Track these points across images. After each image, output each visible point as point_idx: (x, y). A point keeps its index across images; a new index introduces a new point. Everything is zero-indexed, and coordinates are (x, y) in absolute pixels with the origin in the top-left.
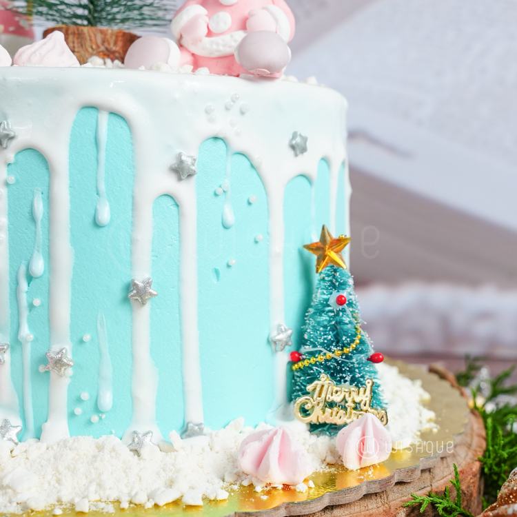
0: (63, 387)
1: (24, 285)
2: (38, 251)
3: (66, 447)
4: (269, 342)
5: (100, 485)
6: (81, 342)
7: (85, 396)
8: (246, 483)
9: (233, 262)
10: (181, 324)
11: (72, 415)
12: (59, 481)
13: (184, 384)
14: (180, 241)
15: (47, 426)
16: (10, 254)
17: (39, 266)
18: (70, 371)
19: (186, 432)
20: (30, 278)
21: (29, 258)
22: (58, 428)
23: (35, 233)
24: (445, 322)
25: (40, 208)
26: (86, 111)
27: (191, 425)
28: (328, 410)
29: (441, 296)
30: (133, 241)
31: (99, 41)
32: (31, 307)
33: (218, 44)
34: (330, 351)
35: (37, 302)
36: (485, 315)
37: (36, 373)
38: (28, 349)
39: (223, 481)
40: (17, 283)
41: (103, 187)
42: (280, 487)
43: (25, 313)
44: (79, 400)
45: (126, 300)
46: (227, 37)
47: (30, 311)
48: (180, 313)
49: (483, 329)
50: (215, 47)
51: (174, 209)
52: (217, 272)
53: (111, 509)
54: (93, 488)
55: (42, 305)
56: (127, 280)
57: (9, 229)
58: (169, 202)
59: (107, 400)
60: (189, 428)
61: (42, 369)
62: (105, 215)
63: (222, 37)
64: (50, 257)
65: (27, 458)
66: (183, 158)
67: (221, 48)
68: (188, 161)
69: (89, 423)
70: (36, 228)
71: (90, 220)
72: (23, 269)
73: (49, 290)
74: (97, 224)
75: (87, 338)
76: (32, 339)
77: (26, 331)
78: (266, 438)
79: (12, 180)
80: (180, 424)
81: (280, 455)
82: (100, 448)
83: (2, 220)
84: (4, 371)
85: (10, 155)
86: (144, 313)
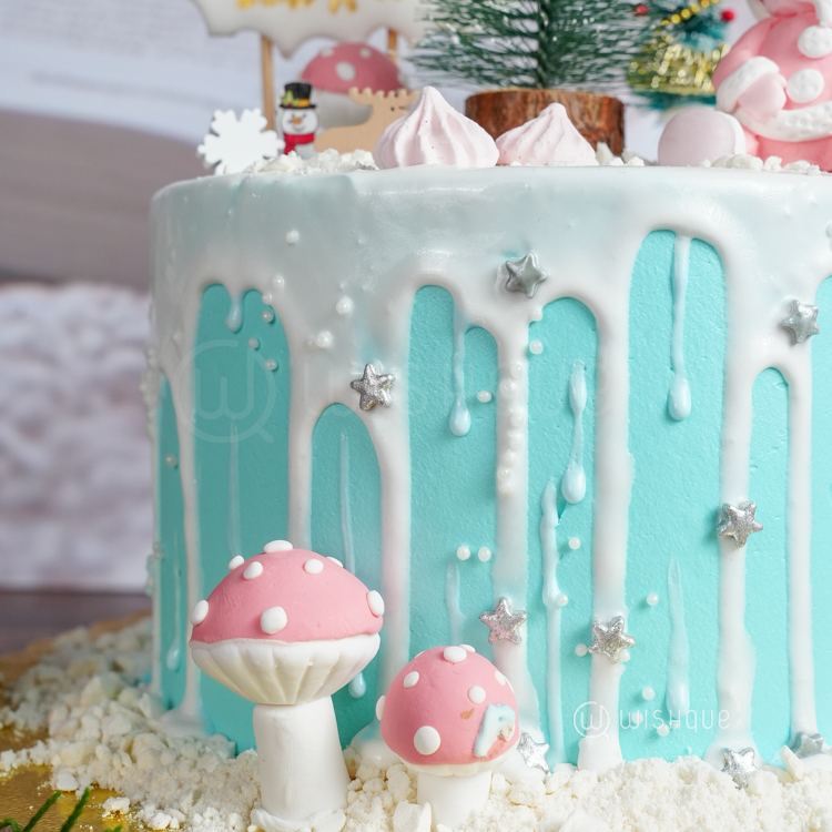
0: (613, 679)
1: (552, 516)
2: (577, 461)
3: (633, 776)
6: (643, 605)
7: (649, 693)
10: (788, 575)
13: (790, 670)
14: (789, 442)
16: (530, 466)
17: (579, 484)
18: (625, 654)
19: (798, 745)
20: (562, 504)
21: (562, 473)
22: (605, 746)
23: (573, 432)
25: (582, 394)
26: (656, 237)
27: (804, 737)
30: (724, 443)
32: (564, 550)
33: (804, 121)
35: (575, 543)
37: (569, 657)
38: (558, 617)
40: (542, 513)
41: (680, 358)
43: (553, 561)
44: (638, 700)
45: (712, 536)
46: (820, 110)
47: (561, 558)
48: (787, 557)
50: (799, 125)
51: (782, 389)
55: (582, 548)
56: (713, 504)
57: (530, 427)
58: (775, 379)
59: (682, 696)
60: (803, 742)
61: (581, 650)
62: (684, 402)
63: (810, 109)
64: (597, 471)
65: (573, 796)
66: (801, 309)
67: (810, 128)
68: (806, 312)
69: (654, 735)
70: (574, 423)
71: (660, 410)
72: (552, 490)
73: (593, 524)
74: (670, 416)
75: (653, 599)
76: (566, 603)
77: (554, 590)
79: (537, 347)
83: (520, 411)
84: (518, 655)
85: (537, 308)
86: (739, 558)
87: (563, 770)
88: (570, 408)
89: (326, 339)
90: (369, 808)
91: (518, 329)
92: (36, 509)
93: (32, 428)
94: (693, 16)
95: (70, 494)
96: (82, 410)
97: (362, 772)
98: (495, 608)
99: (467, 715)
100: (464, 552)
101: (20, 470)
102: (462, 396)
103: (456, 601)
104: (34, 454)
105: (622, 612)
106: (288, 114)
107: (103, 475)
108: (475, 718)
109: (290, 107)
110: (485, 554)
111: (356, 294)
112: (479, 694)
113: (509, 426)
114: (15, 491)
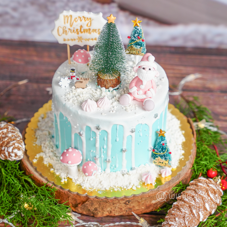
1: (102, 149)
2: (105, 144)
4: (148, 150)
5: (117, 184)
6: (113, 157)
8: (143, 182)
9: (142, 141)
11: (111, 168)
12: (110, 182)
15: (106, 170)
16: (99, 145)
17: (105, 147)
18: (110, 163)
19: (132, 169)
20: (103, 148)
21: (103, 145)
22: (108, 170)
24: (204, 37)
25: (106, 139)
28: (159, 163)
29: (204, 29)
30: (123, 143)
31: (111, 83)
32: (103, 152)
34: (160, 153)
35: (105, 152)
36: (219, 35)
37: (104, 161)
38: (103, 158)
39: (139, 180)
41: (117, 136)
42: (150, 184)
43: (102, 153)
44: (112, 166)
45: (121, 151)
49: (218, 39)
52: (138, 144)
53: (120, 190)
54: (116, 184)
56: (121, 148)
58: (130, 136)
59: (117, 166)
62: (118, 140)
64: (107, 146)
69: (114, 169)
70: (105, 141)
73: (107, 150)
74: (116, 141)
75: (114, 157)
77: (102, 156)
78: (147, 175)
79: (100, 134)
80: (130, 167)
81: (150, 178)
82: (117, 176)
83: (98, 140)
84: (98, 161)
85: (100, 131)
86: (124, 154)
87: (103, 172)
88: (104, 139)
89: (75, 127)
90: (81, 176)
91: (98, 133)
92: (17, 25)
93: (15, 9)
94: (137, 42)
95: (24, 22)
96: (25, 6)
97: (80, 171)
98: (95, 157)
99: (91, 172)
100: (92, 151)
101: (13, 17)
102: (92, 137)
103: (91, 155)
104: (16, 14)
105: (110, 158)
106: (71, 73)
107: (31, 19)
108: (92, 173)
109: (72, 72)
110: (94, 152)
111: (79, 124)
112: (92, 170)
113: (97, 141)
114: (12, 21)
